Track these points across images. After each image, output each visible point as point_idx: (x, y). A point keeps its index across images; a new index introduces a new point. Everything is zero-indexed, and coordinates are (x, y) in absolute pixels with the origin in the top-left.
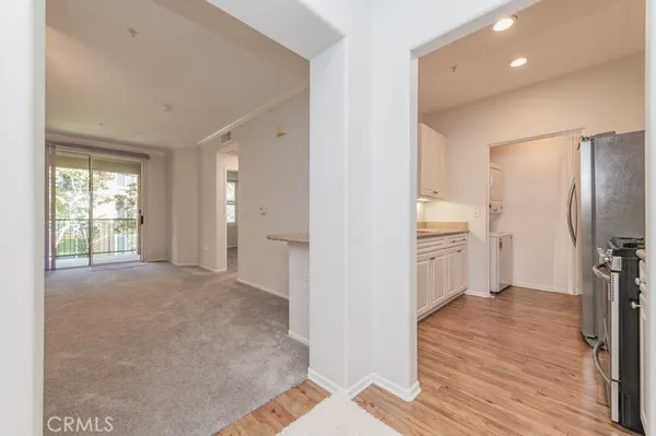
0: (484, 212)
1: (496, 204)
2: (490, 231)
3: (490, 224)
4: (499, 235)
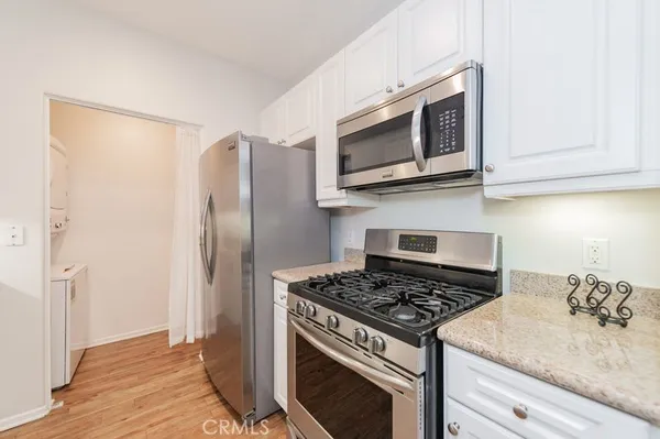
1: (57, 215)
4: (68, 275)
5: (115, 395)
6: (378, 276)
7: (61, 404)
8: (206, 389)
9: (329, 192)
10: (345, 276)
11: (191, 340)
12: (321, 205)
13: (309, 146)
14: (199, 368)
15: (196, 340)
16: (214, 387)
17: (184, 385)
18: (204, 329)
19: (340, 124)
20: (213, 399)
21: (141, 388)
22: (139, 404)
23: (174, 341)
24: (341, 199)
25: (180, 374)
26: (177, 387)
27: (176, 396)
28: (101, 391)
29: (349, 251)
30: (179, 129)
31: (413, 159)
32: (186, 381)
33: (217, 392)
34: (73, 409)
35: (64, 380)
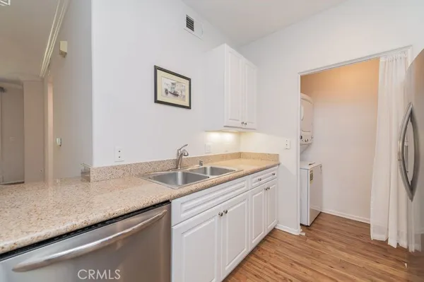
0: (295, 144)
1: (306, 135)
2: (302, 160)
3: (301, 153)
4: (309, 167)
5: (329, 248)
7: (304, 234)
21: (346, 255)
22: (344, 265)
25: (379, 266)
26: (375, 275)
28: (324, 241)
34: (309, 241)
35: (307, 222)
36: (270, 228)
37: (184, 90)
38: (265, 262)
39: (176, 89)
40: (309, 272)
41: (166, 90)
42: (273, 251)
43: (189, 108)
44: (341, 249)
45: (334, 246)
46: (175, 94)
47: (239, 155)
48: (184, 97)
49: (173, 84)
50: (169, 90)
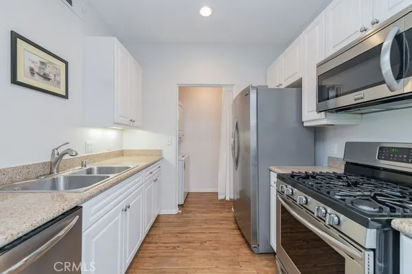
0: (175, 141)
1: (180, 133)
4: (183, 158)
5: (198, 214)
6: (353, 178)
7: (180, 211)
8: (234, 226)
9: (311, 115)
10: (321, 174)
11: (228, 199)
12: (305, 124)
13: (298, 85)
14: (231, 215)
15: (230, 199)
16: (238, 227)
17: (224, 220)
18: (234, 194)
19: (319, 66)
20: (237, 232)
22: (206, 221)
23: (220, 197)
24: (321, 120)
25: (223, 215)
26: (221, 220)
27: (221, 224)
29: (331, 159)
30: (224, 89)
31: (383, 82)
32: (226, 219)
33: (239, 229)
34: (184, 215)
35: (182, 202)
36: (156, 214)
37: (59, 75)
38: (157, 243)
39: (47, 71)
40: (188, 235)
41: (32, 70)
42: (161, 232)
43: (66, 97)
44: (203, 213)
45: (199, 212)
46: (46, 77)
47: (122, 153)
48: (59, 83)
49: (42, 63)
50: (36, 70)
